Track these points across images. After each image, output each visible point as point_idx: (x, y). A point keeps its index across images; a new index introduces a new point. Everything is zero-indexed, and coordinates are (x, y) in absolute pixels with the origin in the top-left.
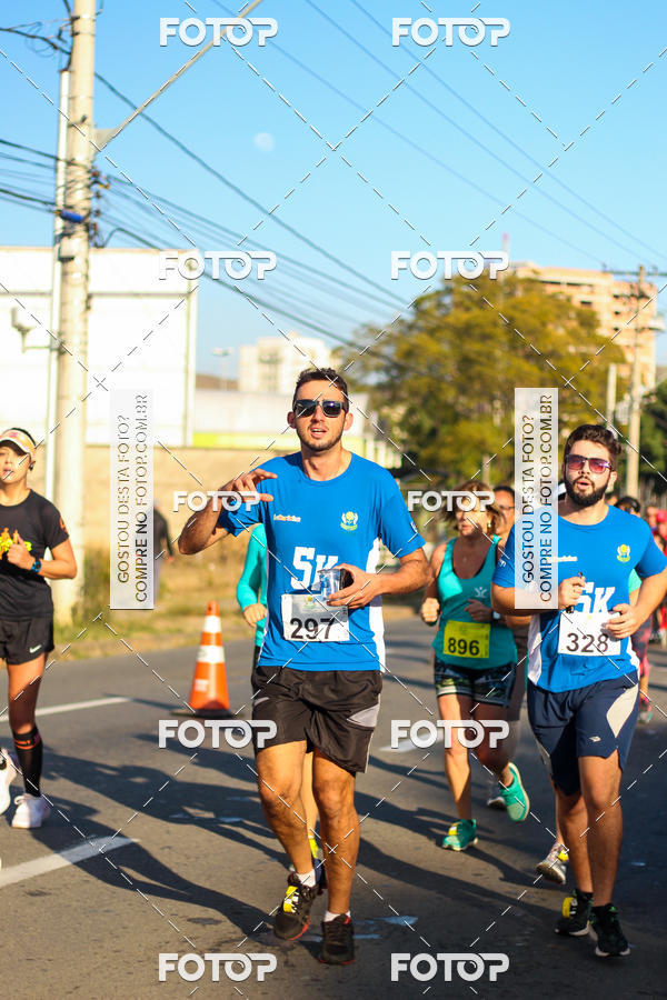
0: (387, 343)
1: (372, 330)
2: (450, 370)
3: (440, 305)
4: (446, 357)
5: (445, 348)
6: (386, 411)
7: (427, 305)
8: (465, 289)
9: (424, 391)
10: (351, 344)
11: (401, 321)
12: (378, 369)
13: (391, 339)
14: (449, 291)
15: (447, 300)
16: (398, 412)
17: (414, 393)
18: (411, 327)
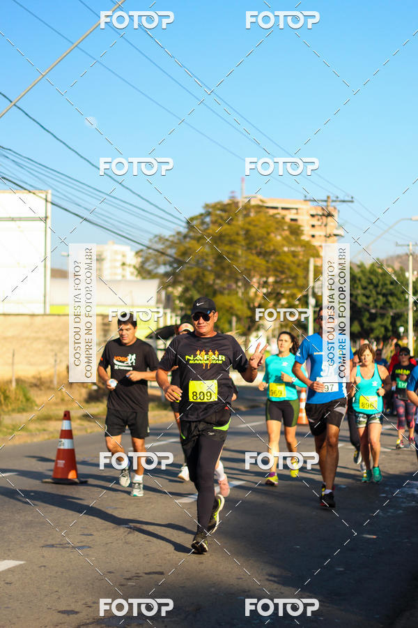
0: (170, 247)
1: (161, 239)
2: (210, 263)
3: (203, 223)
4: (207, 255)
5: (207, 249)
6: (170, 289)
7: (195, 223)
8: (218, 212)
9: (194, 276)
10: (149, 248)
11: (179, 233)
12: (165, 264)
13: (173, 245)
14: (209, 214)
15: (208, 219)
16: (178, 290)
17: (188, 278)
18: (185, 237)
